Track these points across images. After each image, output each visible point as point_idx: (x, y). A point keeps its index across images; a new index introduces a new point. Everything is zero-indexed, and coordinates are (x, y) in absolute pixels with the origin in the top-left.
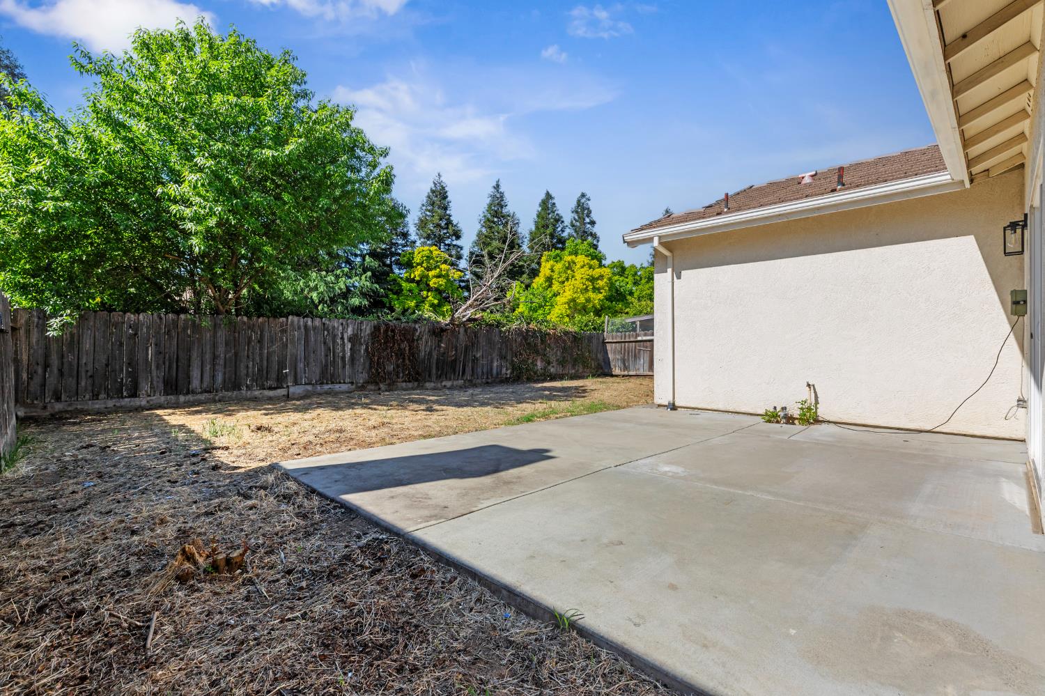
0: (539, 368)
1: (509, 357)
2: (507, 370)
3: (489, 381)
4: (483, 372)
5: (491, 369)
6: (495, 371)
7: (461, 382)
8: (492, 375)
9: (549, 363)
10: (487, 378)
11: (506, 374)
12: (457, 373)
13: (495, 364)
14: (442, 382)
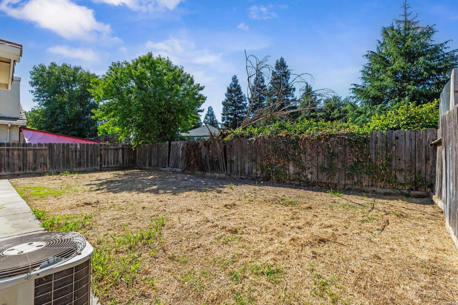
0: (291, 172)
1: (259, 161)
2: (257, 170)
3: (243, 177)
4: (238, 170)
5: (244, 169)
6: (247, 171)
7: (223, 175)
8: (245, 173)
9: (304, 169)
10: (241, 175)
11: (257, 174)
12: (221, 169)
13: (247, 166)
14: (214, 173)
